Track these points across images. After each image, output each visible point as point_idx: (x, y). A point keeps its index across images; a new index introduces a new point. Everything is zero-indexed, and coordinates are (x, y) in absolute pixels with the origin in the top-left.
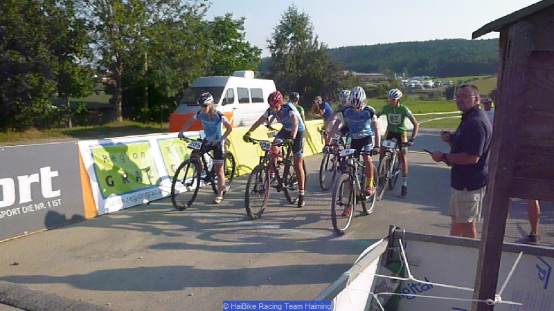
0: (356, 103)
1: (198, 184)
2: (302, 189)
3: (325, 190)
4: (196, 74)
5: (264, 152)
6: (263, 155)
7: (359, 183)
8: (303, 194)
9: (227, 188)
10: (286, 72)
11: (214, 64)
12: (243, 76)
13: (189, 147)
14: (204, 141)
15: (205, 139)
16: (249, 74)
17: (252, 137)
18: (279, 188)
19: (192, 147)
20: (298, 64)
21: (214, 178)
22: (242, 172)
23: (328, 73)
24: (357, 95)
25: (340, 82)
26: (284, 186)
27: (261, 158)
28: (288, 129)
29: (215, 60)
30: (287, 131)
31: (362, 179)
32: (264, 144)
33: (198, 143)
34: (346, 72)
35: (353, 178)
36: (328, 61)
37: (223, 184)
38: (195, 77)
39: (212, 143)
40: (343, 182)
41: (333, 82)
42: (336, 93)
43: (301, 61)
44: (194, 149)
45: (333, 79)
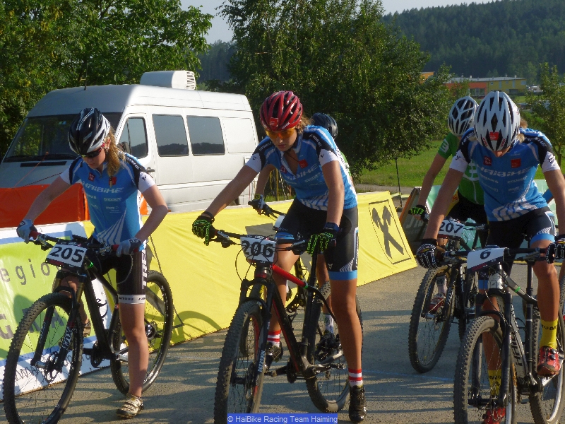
0: (494, 143)
1: (76, 365)
2: (356, 372)
3: (420, 370)
4: (40, 82)
5: (253, 269)
6: (251, 277)
7: (520, 341)
8: (360, 383)
9: (153, 376)
10: (273, 75)
11: (85, 57)
12: (166, 83)
13: (49, 261)
14: (91, 244)
15: (92, 237)
16: (182, 77)
17: (217, 225)
18: (292, 370)
19: (60, 259)
20: (304, 52)
21: (117, 348)
22: (191, 330)
23: (384, 76)
24: (494, 122)
25: (416, 98)
26: (307, 365)
27: (245, 284)
28: (312, 204)
29: (88, 46)
30: (311, 209)
31: (527, 330)
32: (252, 248)
33: (74, 248)
34: (426, 75)
35: (507, 329)
36: (382, 44)
37: (145, 365)
38: (37, 90)
39: (114, 248)
40: (480, 339)
41: (398, 99)
42: (407, 127)
43: (313, 46)
44: (65, 266)
45: (397, 91)
